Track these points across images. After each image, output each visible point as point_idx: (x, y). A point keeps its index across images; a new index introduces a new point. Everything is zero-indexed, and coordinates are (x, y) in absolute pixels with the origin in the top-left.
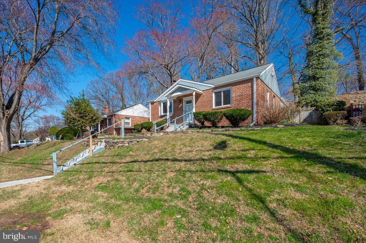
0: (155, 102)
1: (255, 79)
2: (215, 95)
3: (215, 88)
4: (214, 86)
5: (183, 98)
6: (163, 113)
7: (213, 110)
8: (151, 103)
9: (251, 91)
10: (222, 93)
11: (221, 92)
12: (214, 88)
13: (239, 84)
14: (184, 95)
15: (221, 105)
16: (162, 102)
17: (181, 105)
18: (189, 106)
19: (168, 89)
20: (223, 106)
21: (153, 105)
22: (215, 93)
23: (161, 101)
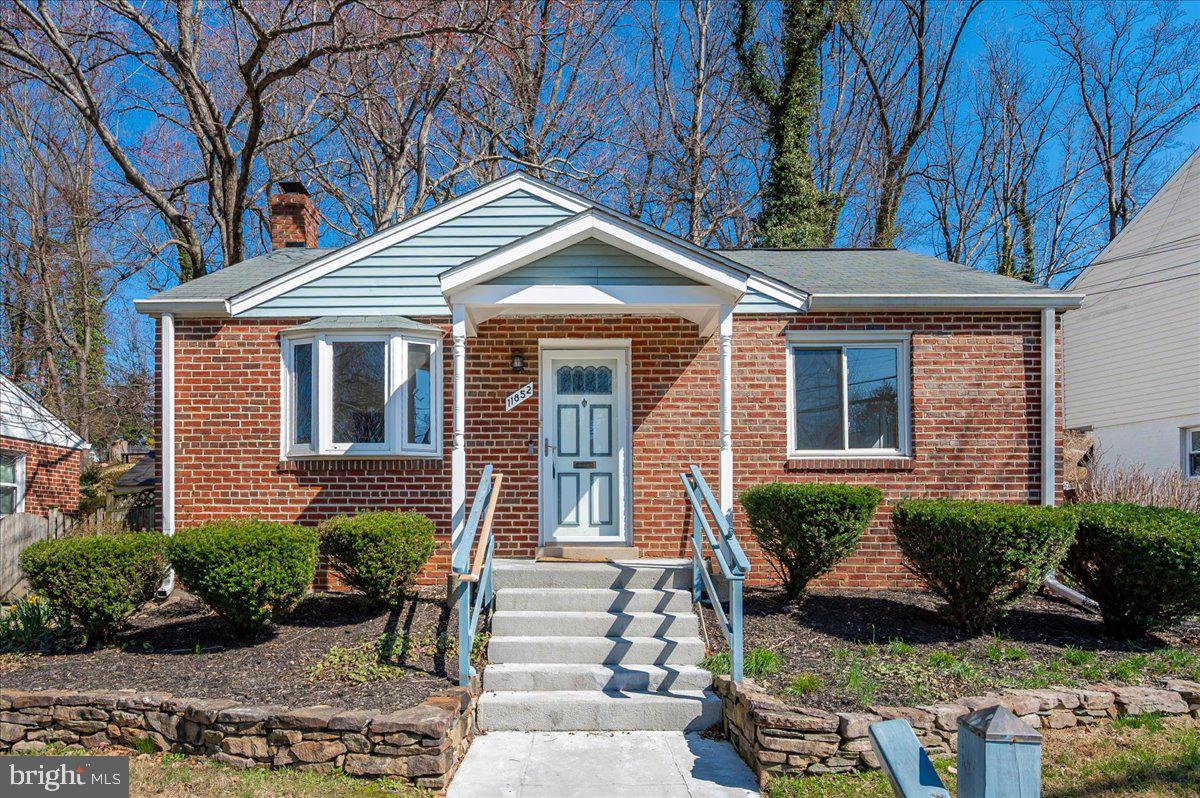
0: (234, 321)
1: (1049, 316)
2: (797, 364)
3: (805, 319)
4: (798, 304)
5: (542, 342)
6: (335, 441)
7: (789, 468)
8: (177, 323)
9: (1023, 389)
10: (845, 359)
11: (839, 351)
12: (800, 313)
13: (955, 329)
14: (551, 320)
15: (843, 448)
16: (326, 332)
17: (524, 393)
18: (584, 413)
19: (377, 228)
20: (848, 453)
21: (201, 346)
22: (797, 351)
23: (302, 321)
